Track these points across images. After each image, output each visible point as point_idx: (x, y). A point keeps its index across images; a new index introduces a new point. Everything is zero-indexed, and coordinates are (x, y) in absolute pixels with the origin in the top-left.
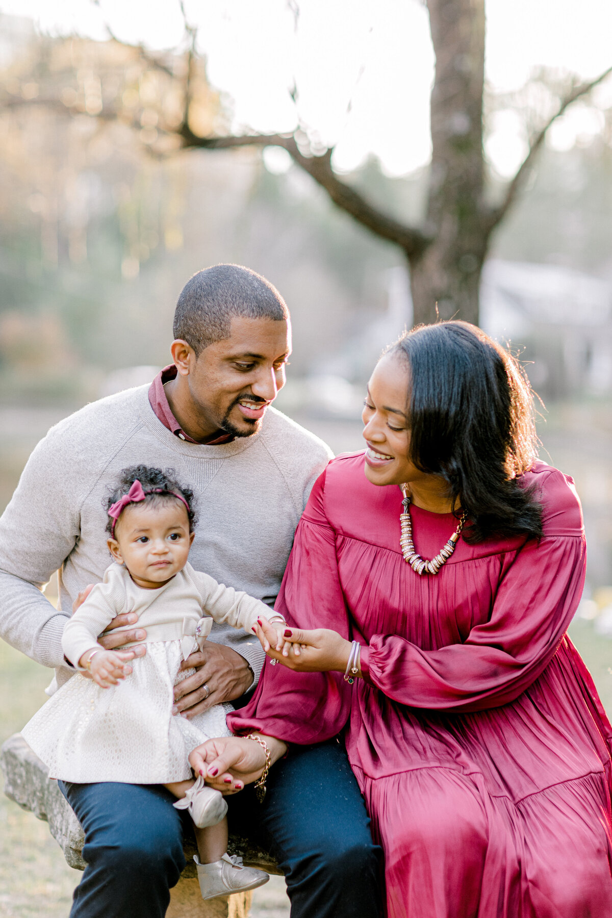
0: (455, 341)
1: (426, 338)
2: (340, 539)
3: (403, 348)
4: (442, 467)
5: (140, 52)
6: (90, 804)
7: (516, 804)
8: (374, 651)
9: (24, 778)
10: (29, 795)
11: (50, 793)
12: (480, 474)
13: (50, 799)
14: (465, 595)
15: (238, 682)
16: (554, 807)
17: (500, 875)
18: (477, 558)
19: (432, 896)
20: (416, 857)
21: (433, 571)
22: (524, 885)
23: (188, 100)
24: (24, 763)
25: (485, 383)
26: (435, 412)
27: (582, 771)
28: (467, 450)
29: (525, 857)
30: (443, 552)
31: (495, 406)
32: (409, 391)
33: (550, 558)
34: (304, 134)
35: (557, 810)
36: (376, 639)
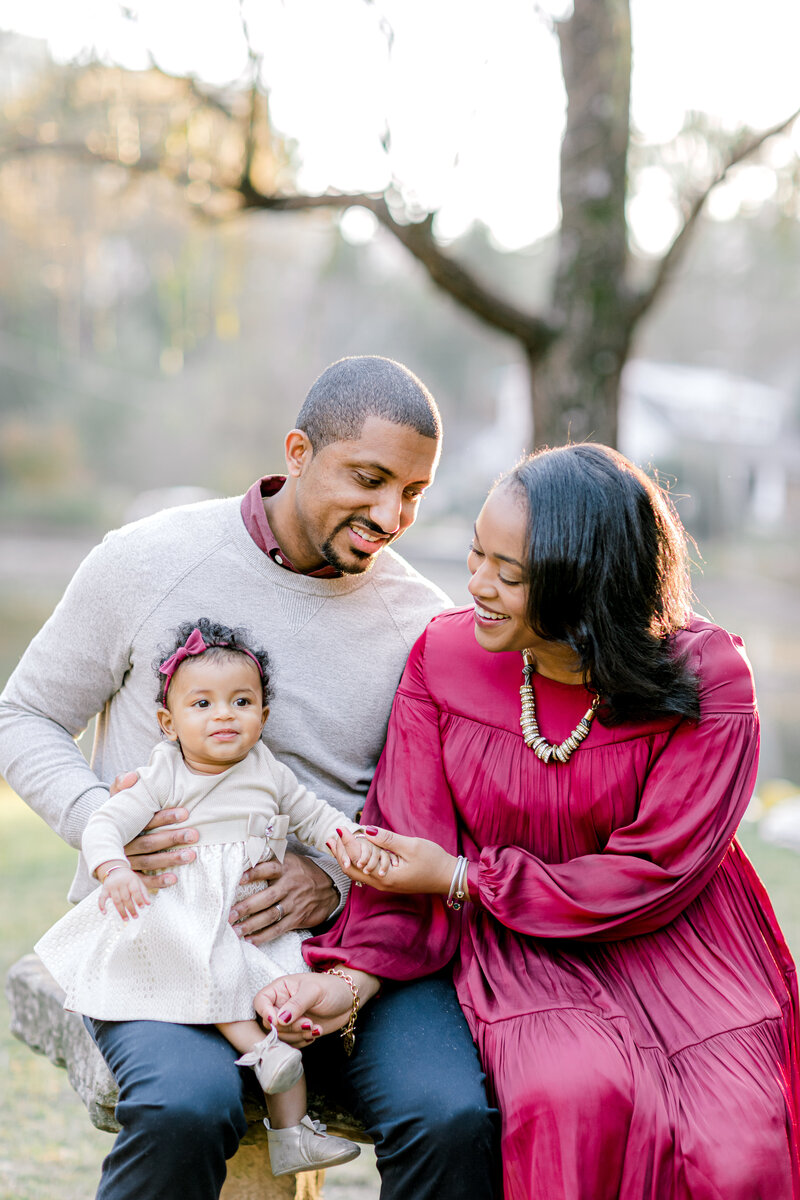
0: (586, 471)
1: (550, 467)
2: (444, 718)
3: (520, 478)
4: (568, 634)
5: (190, 85)
6: (125, 1051)
7: (669, 1058)
8: (485, 868)
9: (37, 1013)
10: (42, 1035)
11: (70, 1033)
12: (617, 642)
13: (70, 1040)
14: (605, 789)
15: (319, 904)
16: (718, 1062)
17: (647, 1148)
18: (619, 742)
19: (561, 1174)
20: (542, 1123)
21: (562, 759)
22: (678, 1161)
23: (250, 148)
24: (36, 993)
25: (624, 526)
26: (560, 562)
27: (754, 1017)
28: (601, 612)
29: (680, 1125)
30: (575, 734)
31: (638, 555)
32: (527, 536)
33: (712, 741)
34: (398, 194)
35: (723, 1068)
36: (488, 853)
